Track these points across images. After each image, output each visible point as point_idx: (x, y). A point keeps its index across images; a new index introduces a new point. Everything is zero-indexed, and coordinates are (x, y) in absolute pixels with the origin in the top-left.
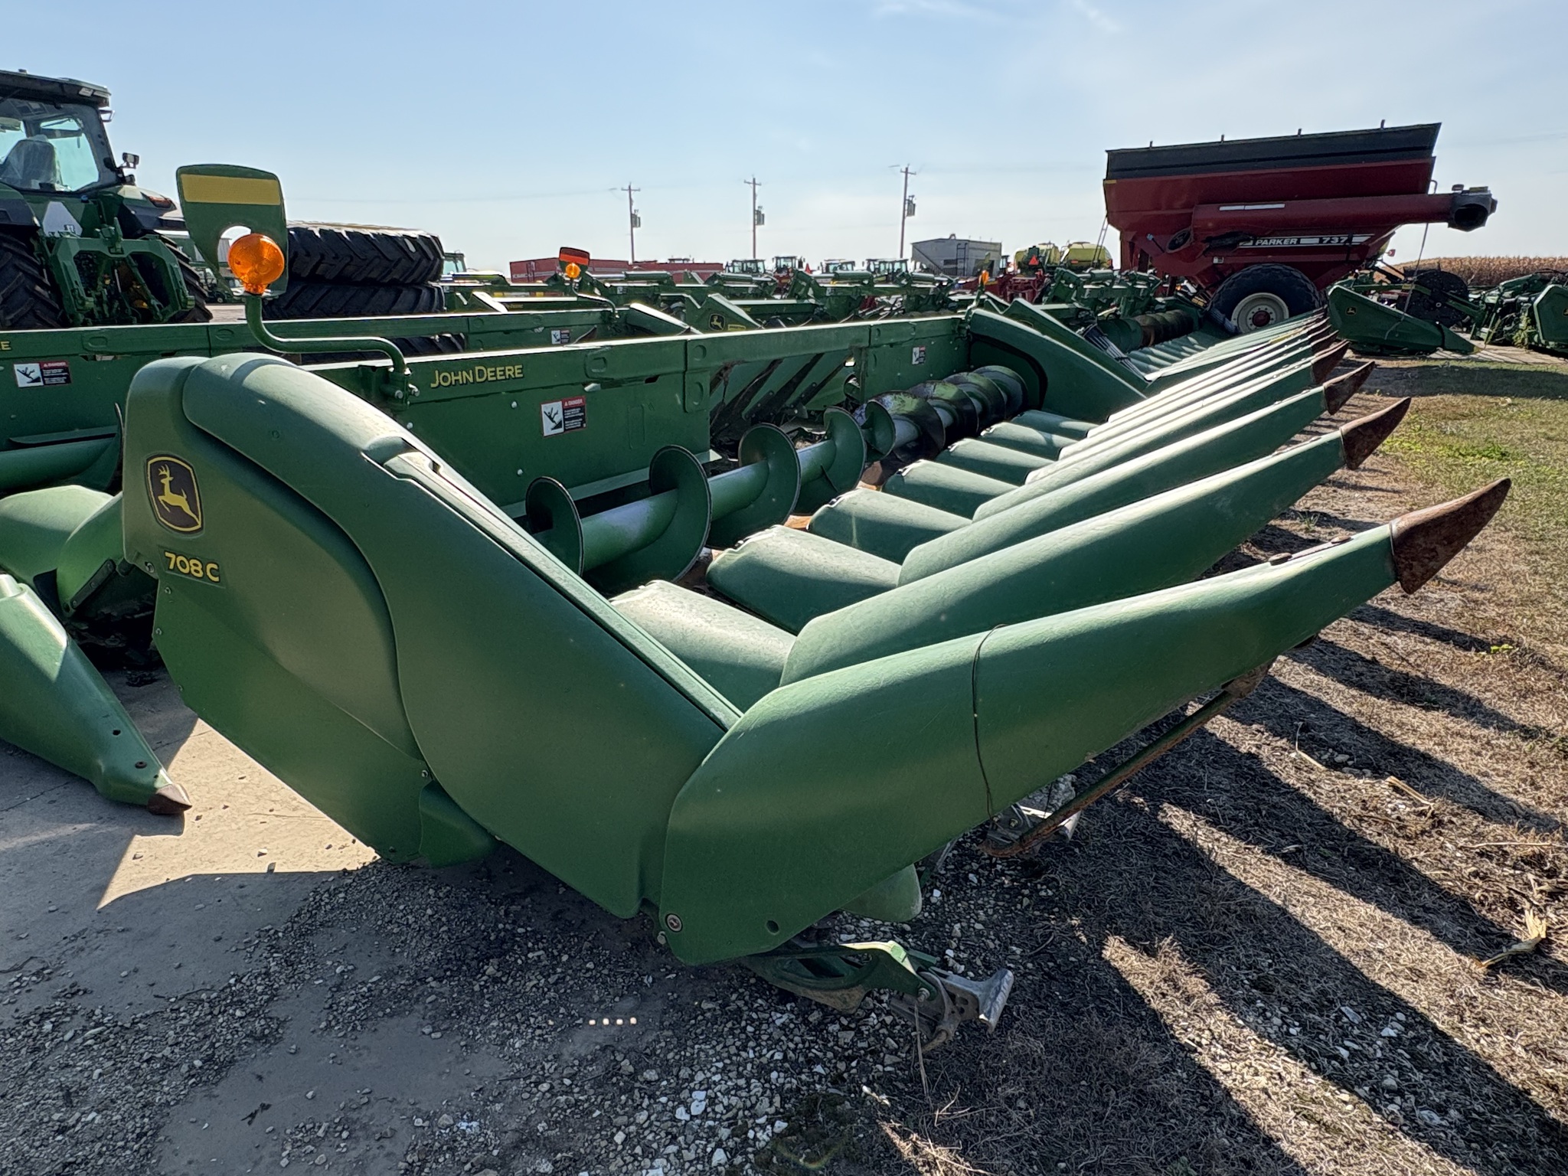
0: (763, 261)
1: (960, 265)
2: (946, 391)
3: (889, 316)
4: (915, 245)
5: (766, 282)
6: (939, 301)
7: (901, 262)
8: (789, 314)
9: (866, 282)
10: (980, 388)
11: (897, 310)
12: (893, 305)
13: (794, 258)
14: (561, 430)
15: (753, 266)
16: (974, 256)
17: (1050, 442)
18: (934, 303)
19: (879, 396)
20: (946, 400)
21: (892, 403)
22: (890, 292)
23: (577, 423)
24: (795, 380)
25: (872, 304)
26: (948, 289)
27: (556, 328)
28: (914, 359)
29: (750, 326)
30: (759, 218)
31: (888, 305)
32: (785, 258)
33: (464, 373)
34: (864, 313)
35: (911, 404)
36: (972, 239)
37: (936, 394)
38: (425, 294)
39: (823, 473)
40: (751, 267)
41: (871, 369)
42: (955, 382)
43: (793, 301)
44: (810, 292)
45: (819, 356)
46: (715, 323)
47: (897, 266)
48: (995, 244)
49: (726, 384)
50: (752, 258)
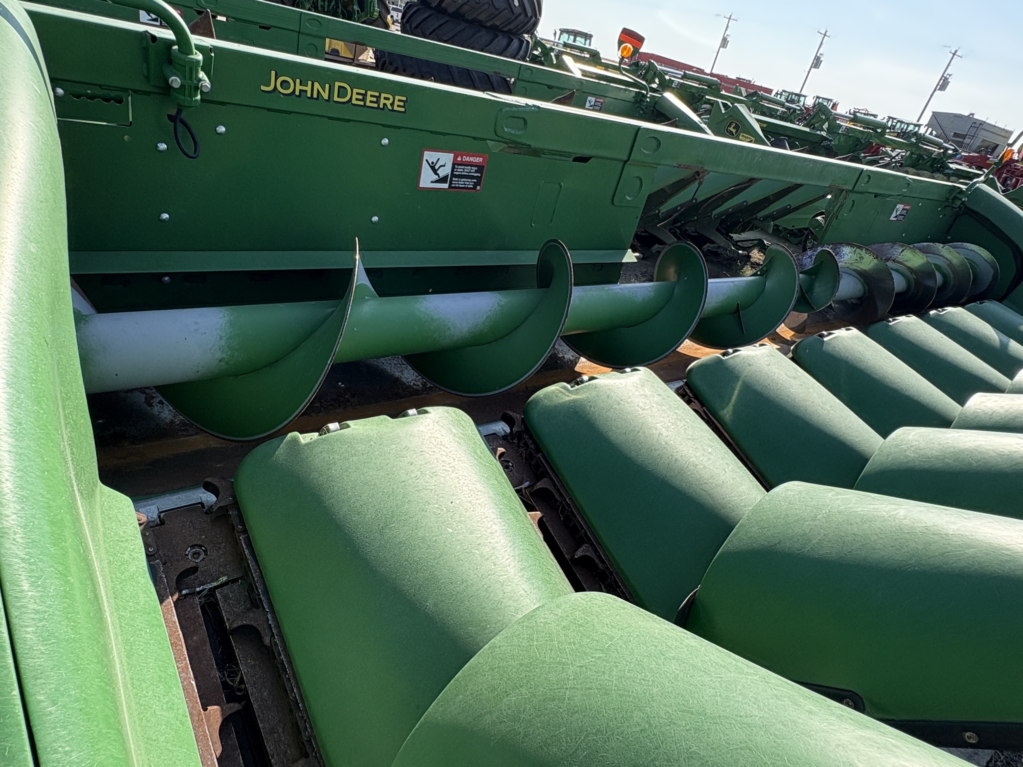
0: (805, 96)
1: (967, 141)
2: (913, 258)
3: (884, 166)
4: (935, 115)
5: (795, 110)
6: (937, 166)
7: (915, 125)
8: (798, 139)
9: (879, 130)
10: (950, 265)
11: (896, 162)
12: (894, 158)
13: (831, 100)
14: (446, 186)
15: (796, 98)
16: (983, 135)
17: (1004, 346)
18: (932, 166)
19: (838, 244)
20: (909, 268)
21: (847, 256)
22: (895, 145)
23: (470, 183)
24: (772, 198)
25: (876, 152)
26: (951, 156)
27: (593, 95)
28: (894, 214)
29: (759, 141)
30: (817, 62)
31: (890, 156)
32: (823, 98)
33: (317, 85)
34: (865, 157)
35: (868, 262)
36: (988, 121)
37: (900, 258)
38: (515, 43)
39: (738, 311)
40: (795, 97)
41: (844, 214)
42: (924, 251)
43: (807, 130)
44: (825, 126)
45: (798, 186)
46: (731, 129)
47: (911, 128)
48: (1007, 131)
49: (700, 184)
50: (798, 92)
